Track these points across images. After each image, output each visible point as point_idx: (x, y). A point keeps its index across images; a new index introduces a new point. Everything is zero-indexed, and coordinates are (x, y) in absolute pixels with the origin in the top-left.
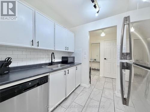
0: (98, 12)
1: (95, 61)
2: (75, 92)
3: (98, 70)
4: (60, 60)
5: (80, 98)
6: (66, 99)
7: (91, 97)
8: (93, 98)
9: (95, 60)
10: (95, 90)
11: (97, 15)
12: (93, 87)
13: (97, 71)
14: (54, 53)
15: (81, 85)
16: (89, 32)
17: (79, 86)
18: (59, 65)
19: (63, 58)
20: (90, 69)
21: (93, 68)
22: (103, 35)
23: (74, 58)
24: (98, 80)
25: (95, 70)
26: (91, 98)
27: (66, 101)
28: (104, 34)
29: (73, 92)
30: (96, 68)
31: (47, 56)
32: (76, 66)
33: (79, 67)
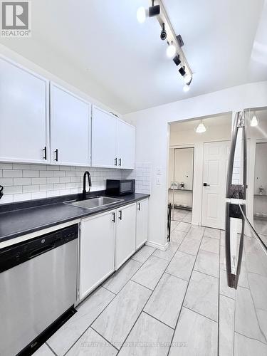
0: (189, 84)
1: (182, 188)
2: (134, 258)
3: (189, 209)
4: (103, 188)
5: (146, 273)
6: (115, 273)
7: (170, 270)
8: (173, 273)
9: (183, 186)
10: (179, 254)
11: (186, 89)
12: (175, 249)
13: (187, 212)
14: (89, 174)
15: (148, 244)
16: (169, 123)
17: (144, 245)
18: (101, 199)
19: (109, 182)
20: (170, 207)
21: (178, 204)
22: (201, 129)
23: (133, 182)
24: (188, 232)
25: (180, 208)
26: (170, 272)
27: (115, 278)
28: (204, 128)
29: (130, 258)
30: (185, 205)
31: (74, 180)
32: (138, 202)
33: (143, 203)
